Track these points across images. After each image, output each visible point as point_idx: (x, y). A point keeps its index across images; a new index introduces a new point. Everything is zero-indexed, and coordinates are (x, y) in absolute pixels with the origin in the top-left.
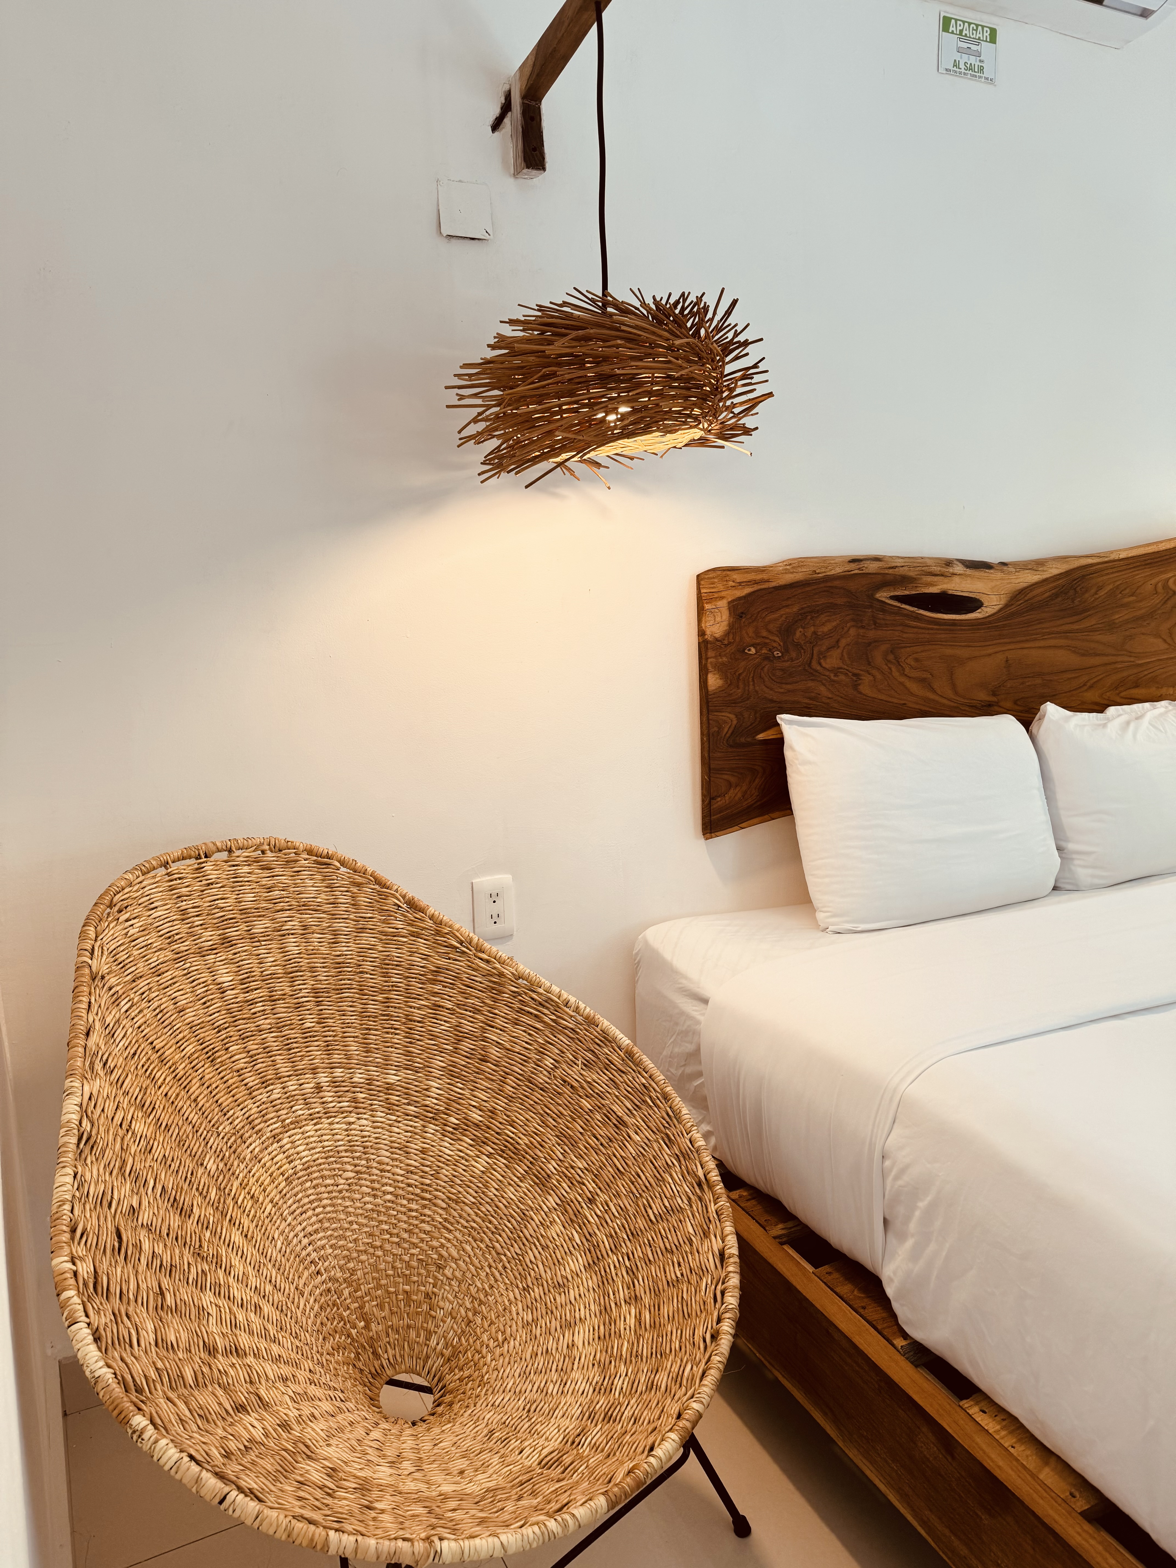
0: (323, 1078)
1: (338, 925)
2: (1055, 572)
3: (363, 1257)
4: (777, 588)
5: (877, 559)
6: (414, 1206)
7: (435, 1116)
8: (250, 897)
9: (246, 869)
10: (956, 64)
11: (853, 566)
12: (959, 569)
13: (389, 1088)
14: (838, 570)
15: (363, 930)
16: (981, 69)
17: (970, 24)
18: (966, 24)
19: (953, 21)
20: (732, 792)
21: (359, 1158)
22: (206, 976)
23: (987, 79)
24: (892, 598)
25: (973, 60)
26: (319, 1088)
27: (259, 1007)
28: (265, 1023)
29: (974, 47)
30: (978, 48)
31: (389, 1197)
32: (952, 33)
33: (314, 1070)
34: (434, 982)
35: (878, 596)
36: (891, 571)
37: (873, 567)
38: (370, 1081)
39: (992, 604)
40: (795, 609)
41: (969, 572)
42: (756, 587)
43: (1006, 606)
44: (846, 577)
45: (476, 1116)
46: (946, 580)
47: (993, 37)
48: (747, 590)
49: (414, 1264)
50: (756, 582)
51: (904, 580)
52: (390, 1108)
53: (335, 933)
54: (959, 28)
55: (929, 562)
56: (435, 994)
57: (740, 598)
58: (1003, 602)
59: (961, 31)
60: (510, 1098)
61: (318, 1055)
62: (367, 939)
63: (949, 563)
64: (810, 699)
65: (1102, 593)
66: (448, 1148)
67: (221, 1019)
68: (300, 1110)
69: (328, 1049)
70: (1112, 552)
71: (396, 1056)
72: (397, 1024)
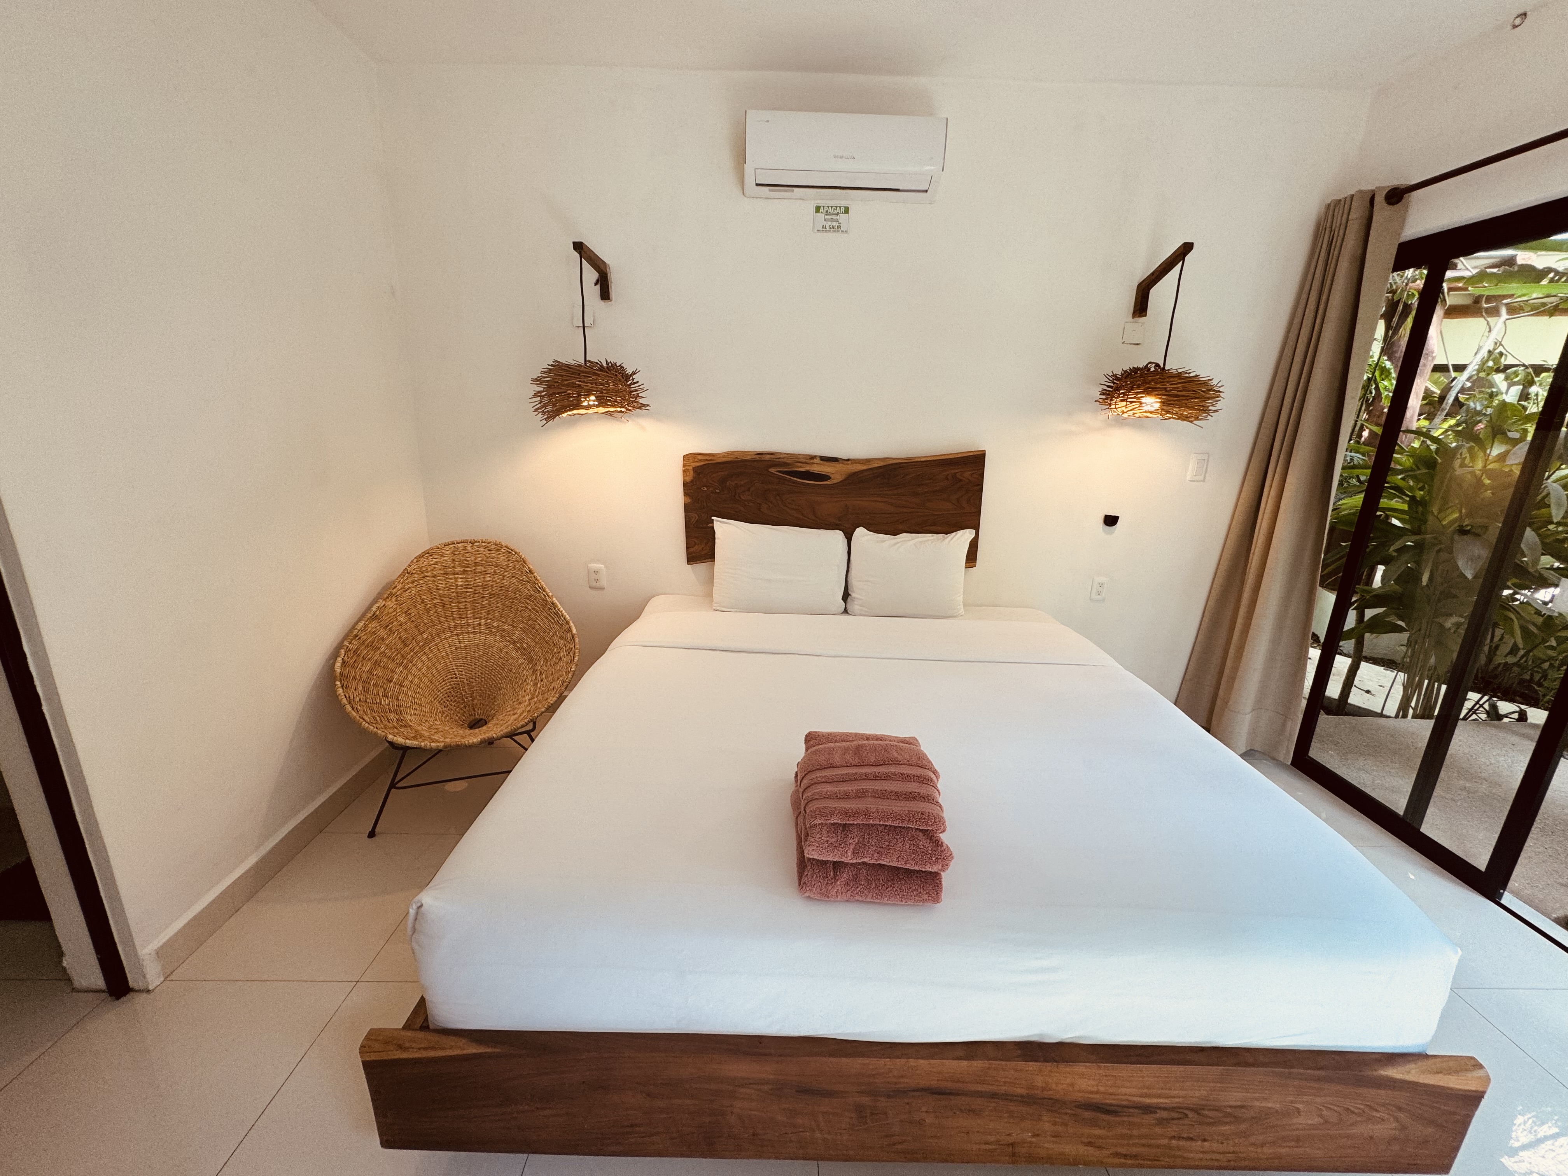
0: (483, 621)
1: (506, 574)
2: (876, 465)
3: (477, 679)
4: (716, 463)
5: (772, 454)
6: (498, 669)
7: (514, 643)
8: (480, 559)
9: (482, 549)
10: (823, 227)
11: (757, 456)
12: (817, 461)
13: (504, 630)
14: (749, 458)
15: (513, 577)
16: (839, 227)
17: (832, 207)
18: (830, 208)
19: (822, 208)
20: (696, 547)
21: (486, 649)
22: (453, 581)
23: (842, 231)
24: (778, 471)
25: (834, 224)
26: (480, 624)
27: (468, 594)
28: (468, 600)
29: (834, 217)
30: (838, 217)
31: (491, 663)
32: (822, 212)
33: (481, 618)
34: (528, 599)
35: (770, 470)
36: (777, 460)
37: (768, 457)
38: (498, 626)
39: (837, 478)
40: (726, 473)
41: (822, 462)
42: (707, 462)
43: (845, 480)
44: (753, 461)
45: (525, 646)
46: (809, 466)
47: (847, 210)
48: (702, 463)
49: (493, 686)
50: (707, 460)
51: (785, 464)
52: (502, 636)
53: (504, 577)
54: (825, 210)
55: (801, 457)
56: (527, 603)
57: (698, 466)
58: (843, 478)
59: (827, 212)
60: (536, 643)
61: (484, 614)
62: (514, 580)
63: (813, 457)
64: (736, 512)
65: (908, 477)
66: (513, 654)
67: (453, 595)
68: (470, 629)
69: (488, 613)
70: (915, 458)
71: (509, 621)
72: (513, 610)
